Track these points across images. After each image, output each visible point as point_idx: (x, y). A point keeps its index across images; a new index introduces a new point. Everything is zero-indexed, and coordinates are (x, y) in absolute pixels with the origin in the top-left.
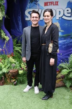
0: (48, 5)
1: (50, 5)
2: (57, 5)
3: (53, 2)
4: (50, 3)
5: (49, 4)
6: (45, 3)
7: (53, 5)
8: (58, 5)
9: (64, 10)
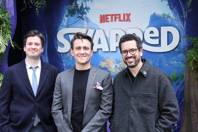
0: (109, 21)
1: (112, 21)
2: (128, 20)
3: (120, 15)
4: (113, 17)
5: (110, 19)
6: (101, 16)
7: (120, 20)
8: (130, 21)
9: (143, 31)
